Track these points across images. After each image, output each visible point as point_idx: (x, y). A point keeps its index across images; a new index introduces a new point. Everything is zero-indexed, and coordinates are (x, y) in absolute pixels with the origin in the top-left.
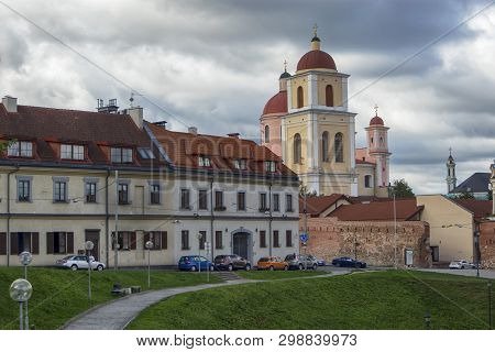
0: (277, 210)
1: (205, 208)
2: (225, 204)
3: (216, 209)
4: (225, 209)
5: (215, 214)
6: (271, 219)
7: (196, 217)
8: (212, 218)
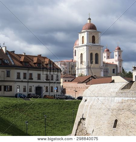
0: (52, 79)
1: (26, 79)
2: (33, 78)
3: (30, 79)
4: (32, 79)
5: (29, 81)
6: (50, 83)
7: (22, 82)
8: (28, 82)
